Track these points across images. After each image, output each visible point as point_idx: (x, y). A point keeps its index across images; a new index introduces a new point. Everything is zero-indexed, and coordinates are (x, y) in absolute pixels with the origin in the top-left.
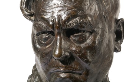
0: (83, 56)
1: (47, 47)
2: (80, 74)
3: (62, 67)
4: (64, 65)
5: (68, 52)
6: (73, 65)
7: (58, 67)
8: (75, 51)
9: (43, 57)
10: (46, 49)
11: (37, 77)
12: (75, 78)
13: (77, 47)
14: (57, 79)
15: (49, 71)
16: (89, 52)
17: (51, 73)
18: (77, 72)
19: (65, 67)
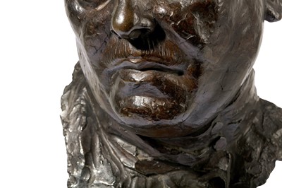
0: (186, 28)
1: (100, 8)
2: (180, 73)
3: (136, 56)
4: (139, 52)
5: (149, 18)
6: (162, 49)
7: (126, 56)
8: (166, 16)
9: (90, 34)
10: (96, 14)
11: (85, 89)
12: (167, 82)
13: (170, 6)
14: (124, 85)
15: (105, 67)
16: (200, 18)
17: (110, 74)
18: (171, 67)
19: (142, 56)
